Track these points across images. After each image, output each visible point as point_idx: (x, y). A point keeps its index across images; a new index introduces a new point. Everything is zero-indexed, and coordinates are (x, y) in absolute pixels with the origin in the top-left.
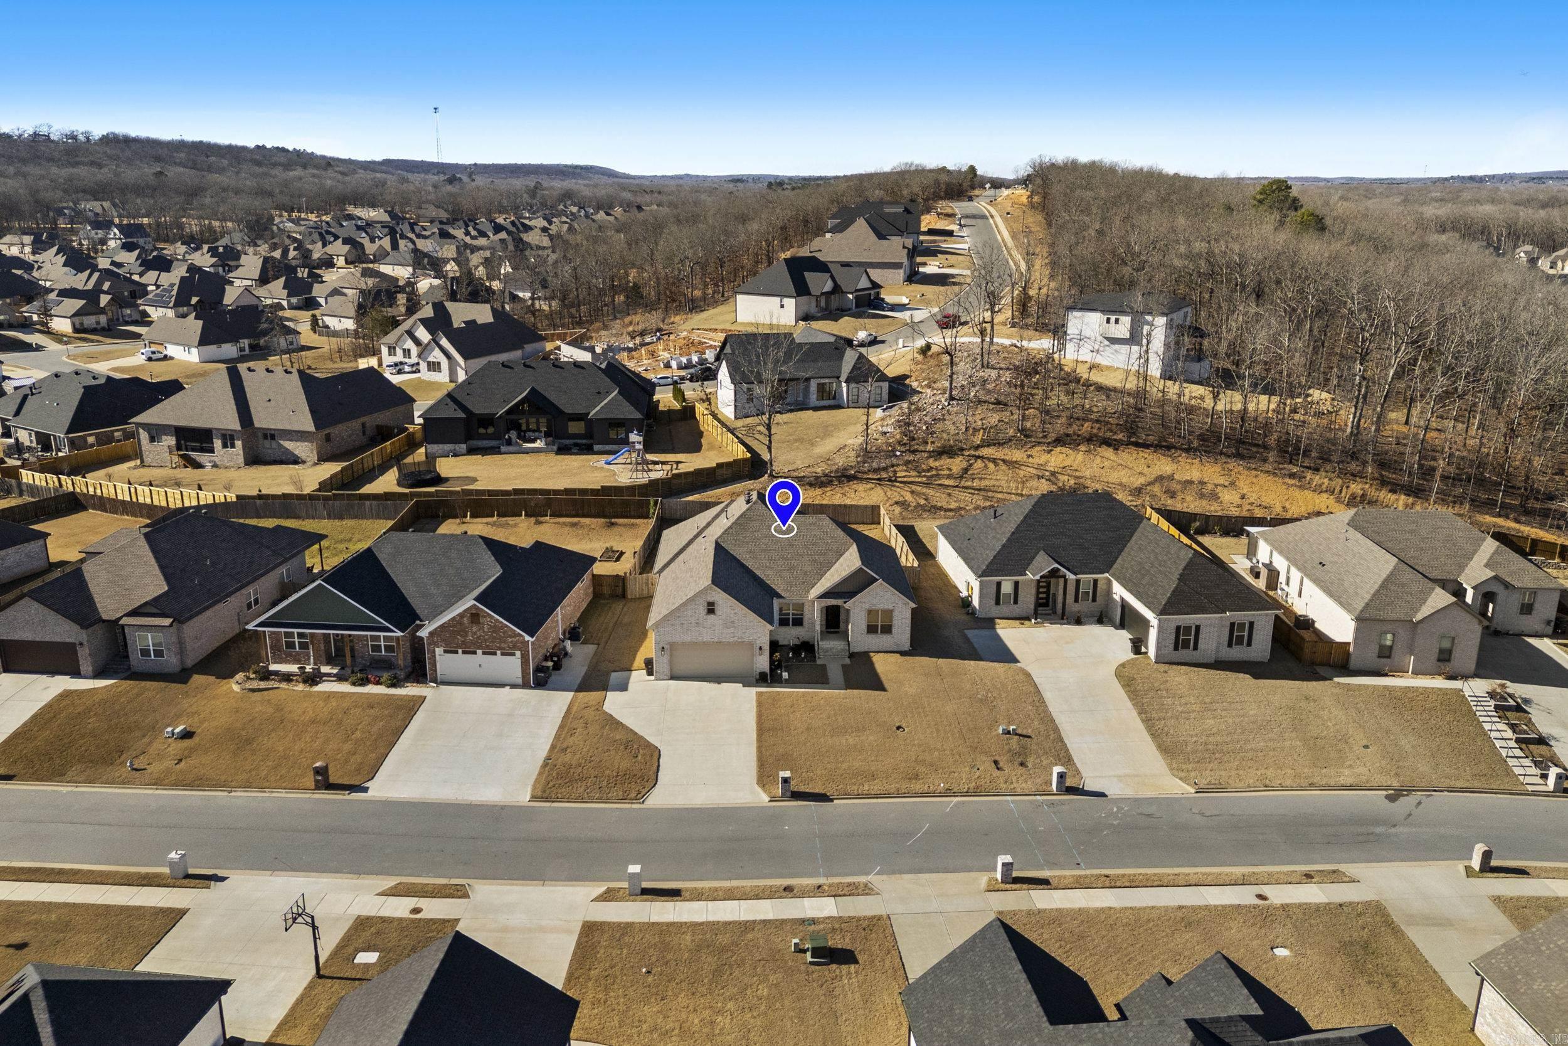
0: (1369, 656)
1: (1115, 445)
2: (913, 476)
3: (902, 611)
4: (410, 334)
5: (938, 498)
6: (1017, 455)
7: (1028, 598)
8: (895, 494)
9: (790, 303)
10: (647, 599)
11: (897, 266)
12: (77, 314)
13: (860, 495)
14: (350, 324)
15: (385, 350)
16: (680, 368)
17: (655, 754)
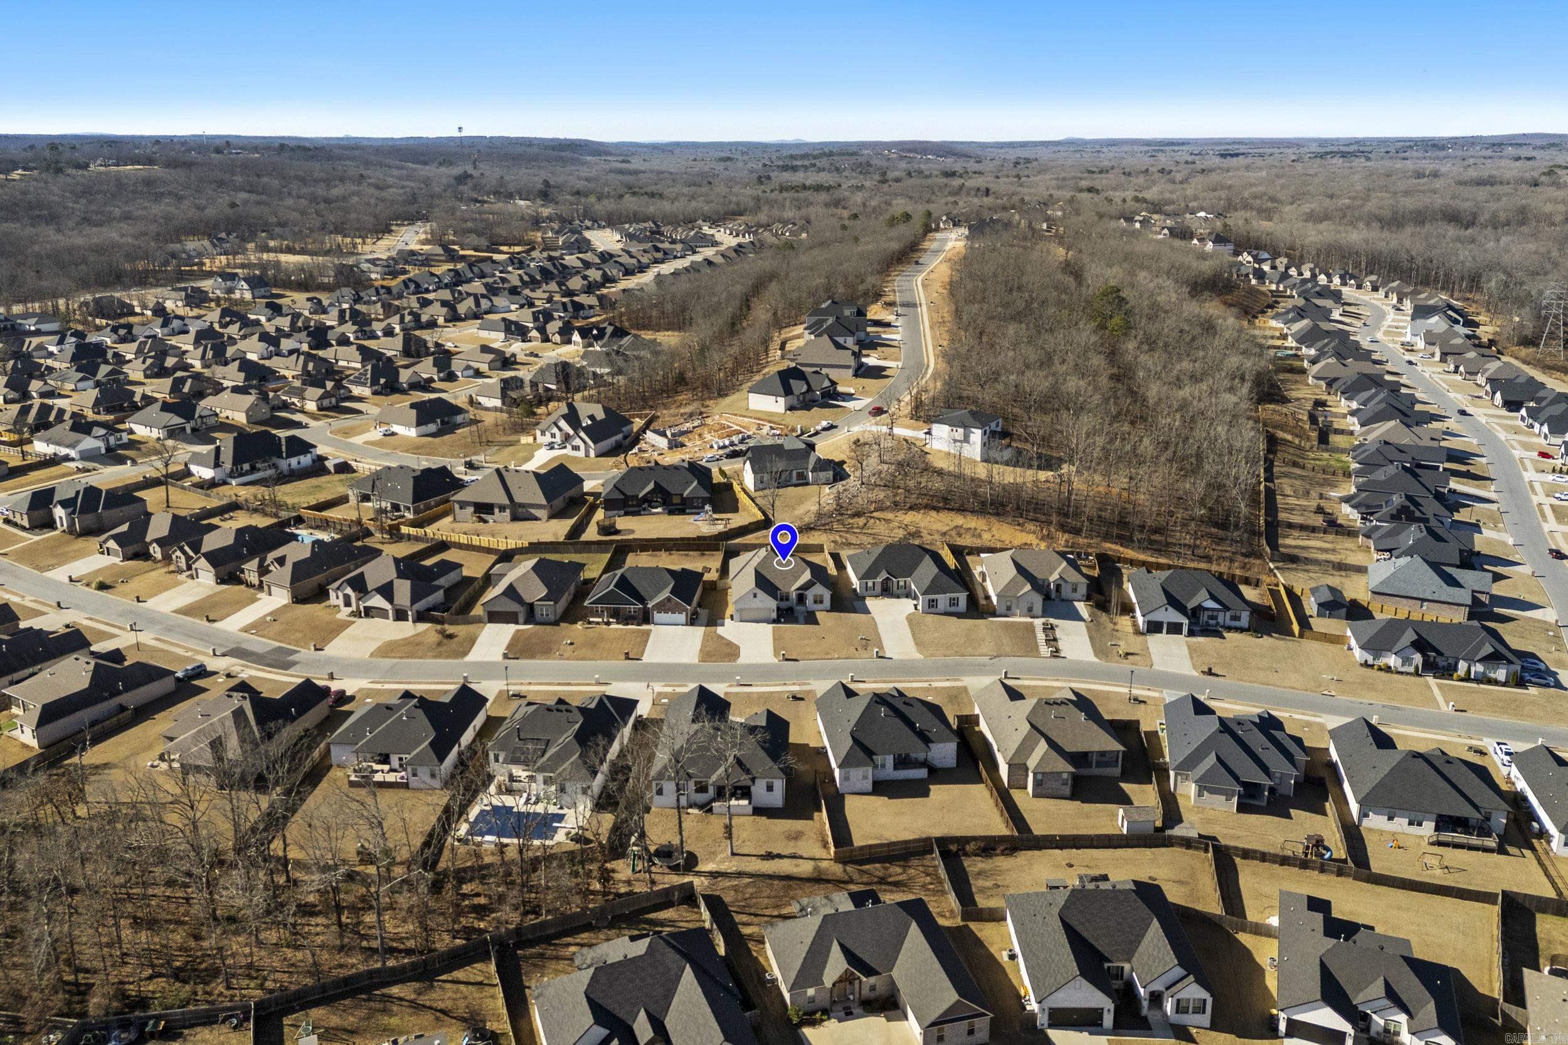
0: (1003, 610)
1: (937, 509)
2: (841, 528)
3: (827, 595)
4: (556, 424)
5: (852, 539)
6: (889, 515)
7: (878, 588)
8: (832, 538)
9: (781, 400)
10: (725, 591)
11: (848, 367)
12: (321, 398)
13: (815, 538)
14: (498, 403)
15: (538, 433)
16: (720, 448)
17: (738, 648)
